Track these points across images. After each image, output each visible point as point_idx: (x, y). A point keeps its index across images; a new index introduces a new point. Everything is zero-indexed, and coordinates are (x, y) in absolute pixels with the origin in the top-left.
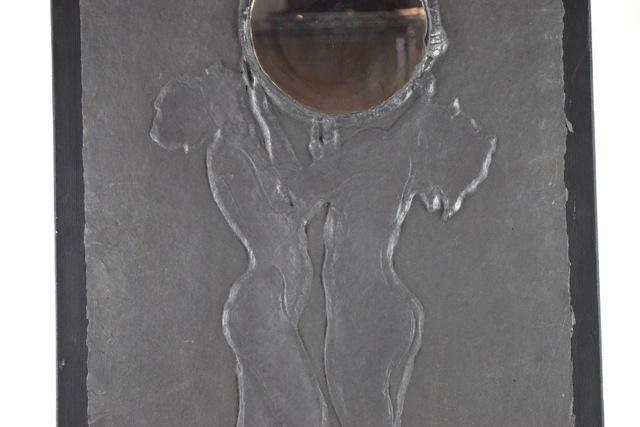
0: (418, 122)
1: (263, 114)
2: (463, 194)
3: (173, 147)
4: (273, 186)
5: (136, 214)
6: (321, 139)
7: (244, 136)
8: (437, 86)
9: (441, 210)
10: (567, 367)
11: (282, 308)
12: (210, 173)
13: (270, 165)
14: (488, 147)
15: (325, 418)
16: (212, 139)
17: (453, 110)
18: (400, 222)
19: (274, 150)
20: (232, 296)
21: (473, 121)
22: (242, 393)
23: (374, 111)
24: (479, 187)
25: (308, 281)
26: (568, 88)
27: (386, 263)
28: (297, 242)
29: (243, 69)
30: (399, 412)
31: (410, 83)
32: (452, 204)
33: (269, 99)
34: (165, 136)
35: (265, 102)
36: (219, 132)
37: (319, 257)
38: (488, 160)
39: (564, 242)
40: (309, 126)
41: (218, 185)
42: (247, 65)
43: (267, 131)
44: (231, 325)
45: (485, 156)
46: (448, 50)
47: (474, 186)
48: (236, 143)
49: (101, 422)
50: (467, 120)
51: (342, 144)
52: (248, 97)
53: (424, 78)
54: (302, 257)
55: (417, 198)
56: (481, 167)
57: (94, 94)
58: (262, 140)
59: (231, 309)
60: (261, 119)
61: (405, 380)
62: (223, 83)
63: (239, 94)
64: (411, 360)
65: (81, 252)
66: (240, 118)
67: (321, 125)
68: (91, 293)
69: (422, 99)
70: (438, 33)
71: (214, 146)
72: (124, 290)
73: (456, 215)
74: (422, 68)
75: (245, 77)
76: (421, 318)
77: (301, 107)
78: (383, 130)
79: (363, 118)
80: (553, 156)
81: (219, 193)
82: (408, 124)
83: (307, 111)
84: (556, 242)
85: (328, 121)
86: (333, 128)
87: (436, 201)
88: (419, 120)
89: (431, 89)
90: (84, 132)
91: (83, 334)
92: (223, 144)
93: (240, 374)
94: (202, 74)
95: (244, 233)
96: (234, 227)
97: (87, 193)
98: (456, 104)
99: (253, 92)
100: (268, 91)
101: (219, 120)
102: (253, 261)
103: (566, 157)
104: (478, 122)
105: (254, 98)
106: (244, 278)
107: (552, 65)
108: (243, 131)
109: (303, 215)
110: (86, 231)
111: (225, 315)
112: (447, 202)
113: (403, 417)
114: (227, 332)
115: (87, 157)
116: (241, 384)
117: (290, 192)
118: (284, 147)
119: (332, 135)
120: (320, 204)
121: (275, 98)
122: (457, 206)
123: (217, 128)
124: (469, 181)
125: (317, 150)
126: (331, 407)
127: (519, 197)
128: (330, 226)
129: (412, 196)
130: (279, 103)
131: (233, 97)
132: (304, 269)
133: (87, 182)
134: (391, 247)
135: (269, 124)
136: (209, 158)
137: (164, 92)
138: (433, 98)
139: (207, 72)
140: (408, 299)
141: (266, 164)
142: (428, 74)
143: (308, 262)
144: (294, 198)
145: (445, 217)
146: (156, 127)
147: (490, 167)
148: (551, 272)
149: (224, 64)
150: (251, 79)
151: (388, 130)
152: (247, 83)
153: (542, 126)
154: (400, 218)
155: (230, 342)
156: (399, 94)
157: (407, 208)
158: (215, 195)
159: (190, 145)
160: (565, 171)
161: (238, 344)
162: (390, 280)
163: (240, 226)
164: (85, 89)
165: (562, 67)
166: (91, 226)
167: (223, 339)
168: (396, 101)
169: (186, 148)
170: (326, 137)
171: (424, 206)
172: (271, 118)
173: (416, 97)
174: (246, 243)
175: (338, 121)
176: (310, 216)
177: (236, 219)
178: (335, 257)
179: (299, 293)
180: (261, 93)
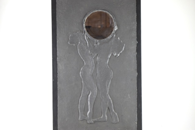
1: (87, 39)
3: (72, 45)
4: (88, 51)
5: (65, 56)
6: (96, 44)
8: (116, 35)
9: (116, 56)
10: (136, 81)
11: (90, 71)
12: (78, 49)
13: (88, 48)
14: (124, 45)
15: (96, 89)
16: (78, 43)
17: (118, 39)
19: (89, 45)
20: (81, 69)
22: (83, 85)
23: (105, 39)
25: (94, 67)
26: (137, 36)
27: (107, 64)
28: (92, 61)
29: (84, 32)
30: (109, 88)
31: (111, 35)
32: (118, 55)
34: (71, 43)
35: (87, 37)
36: (79, 42)
37: (96, 63)
38: (124, 47)
39: (136, 61)
40: (94, 41)
41: (79, 51)
42: (84, 31)
43: (87, 42)
44: (81, 74)
45: (123, 47)
46: (118, 29)
47: (121, 52)
48: (82, 44)
49: (60, 89)
50: (121, 41)
51: (100, 44)
52: (84, 37)
53: (114, 34)
54: (93, 63)
55: (112, 54)
57: (59, 36)
58: (87, 44)
59: (81, 71)
60: (86, 40)
61: (110, 83)
62: (80, 34)
64: (111, 80)
65: (57, 62)
66: (83, 40)
67: (96, 41)
68: (58, 69)
70: (116, 26)
71: (79, 44)
72: (64, 68)
73: (118, 56)
74: (113, 32)
75: (84, 33)
76: (112, 73)
77: (93, 38)
79: (103, 40)
80: (134, 47)
81: (79, 52)
82: (110, 42)
83: (94, 39)
84: (135, 61)
85: (98, 41)
87: (115, 54)
88: (113, 41)
89: (115, 36)
90: (57, 42)
91: (57, 75)
92: (80, 44)
93: (83, 82)
94: (77, 33)
95: (83, 59)
96: (82, 58)
97: (58, 52)
98: (119, 38)
99: (85, 36)
101: (79, 40)
102: (85, 64)
103: (137, 47)
105: (85, 37)
106: (84, 66)
107: (135, 32)
108: (83, 42)
109: (93, 56)
110: (57, 58)
111: (80, 72)
112: (117, 54)
113: (109, 89)
114: (81, 75)
115: (57, 46)
116: (83, 84)
117: (91, 53)
120: (96, 54)
121: (89, 37)
122: (119, 55)
124: (121, 51)
125: (96, 46)
126: (97, 88)
127: (129, 54)
128: (98, 58)
130: (89, 38)
131: (82, 36)
132: (93, 65)
133: (57, 50)
134: (108, 62)
135: (88, 41)
136: (78, 46)
137: (70, 35)
138: (115, 37)
140: (110, 70)
143: (94, 64)
146: (69, 41)
148: (134, 66)
149: (80, 31)
150: (85, 34)
151: (107, 42)
153: (133, 42)
154: (109, 57)
155: (81, 77)
156: (109, 36)
157: (110, 55)
160: (136, 50)
161: (82, 77)
162: (107, 67)
163: (83, 58)
164: (57, 35)
165: (136, 32)
166: (58, 58)
167: (80, 76)
168: (109, 38)
169: (74, 45)
171: (113, 55)
172: (88, 40)
173: (112, 37)
174: (84, 61)
176: (94, 56)
177: (82, 57)
178: (99, 63)
179: (93, 69)
180: (87, 36)
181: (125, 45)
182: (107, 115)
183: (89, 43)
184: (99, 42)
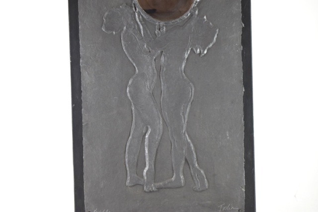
0: (192, 24)
1: (140, 21)
2: (207, 48)
3: (109, 32)
4: (144, 45)
5: (97, 55)
6: (160, 29)
7: (134, 29)
8: (198, 11)
9: (200, 53)
10: (242, 105)
11: (147, 86)
12: (122, 41)
13: (142, 38)
14: (216, 32)
15: (161, 123)
16: (123, 30)
17: (204, 19)
18: (186, 58)
19: (144, 34)
20: (130, 82)
21: (211, 23)
22: (134, 115)
23: (177, 20)
25: (156, 77)
26: (243, 12)
27: (181, 71)
28: (152, 64)
29: (133, 6)
30: (186, 120)
31: (189, 11)
32: (204, 51)
33: (142, 16)
34: (107, 29)
35: (141, 17)
36: (125, 27)
37: (159, 69)
38: (216, 36)
39: (241, 64)
40: (156, 25)
41: (125, 45)
42: (134, 4)
43: (141, 27)
44: (130, 92)
45: (214, 36)
47: (211, 45)
48: (131, 31)
49: (87, 124)
50: (209, 23)
51: (167, 31)
53: (194, 9)
54: (153, 70)
55: (192, 49)
56: (213, 39)
57: (83, 15)
59: (130, 87)
60: (139, 23)
61: (188, 110)
62: (126, 11)
63: (132, 14)
64: (190, 103)
65: (79, 68)
66: (132, 23)
67: (159, 25)
68: (83, 82)
69: (194, 16)
71: (123, 32)
72: (94, 81)
73: (205, 55)
74: (193, 5)
75: (134, 9)
76: (193, 89)
77: (153, 19)
78: (180, 26)
79: (174, 22)
80: (237, 35)
82: (189, 25)
83: (155, 20)
84: (238, 64)
85: (162, 23)
86: (163, 26)
87: (198, 50)
88: (192, 23)
89: (197, 12)
90: (80, 27)
91: (80, 96)
92: (126, 31)
93: (133, 108)
94: (119, 8)
95: (134, 61)
96: (130, 59)
97: (81, 48)
98: (205, 17)
99: (136, 14)
100: (142, 13)
101: (125, 23)
102: (137, 71)
103: (242, 35)
104: (212, 23)
105: (137, 16)
106: (134, 76)
107: (237, 4)
108: (133, 27)
109: (154, 55)
110: (81, 61)
111: (128, 89)
112: (202, 51)
113: (187, 122)
114: (129, 95)
115: (80, 36)
116: (133, 112)
117: (150, 48)
118: (147, 33)
119: (163, 28)
120: (159, 52)
121: (144, 16)
122: (205, 52)
123: (124, 26)
124: (209, 44)
125: (158, 33)
126: (163, 119)
127: (226, 49)
128: (163, 59)
129: (190, 49)
130: (145, 17)
131: (130, 15)
132: (154, 73)
133: (81, 44)
134: (183, 66)
135: (142, 25)
136: (122, 36)
137: (106, 14)
138: (197, 15)
139: (121, 7)
140: (189, 83)
141: (141, 38)
142: (196, 7)
143: (155, 71)
144: (151, 50)
145: (201, 56)
146: (104, 25)
147: (216, 39)
148: (236, 74)
149: (127, 4)
150: (136, 9)
151: (182, 26)
152: (134, 11)
153: (234, 25)
154: (186, 56)
155: (130, 98)
156: (186, 14)
157: (189, 53)
158: (124, 49)
159: (115, 32)
160: (241, 40)
161: (132, 99)
162: (183, 77)
163: (132, 59)
164: (80, 13)
165: (241, 5)
166: (83, 59)
167: (128, 97)
168: (185, 17)
169: (114, 33)
170: (161, 29)
171: (194, 52)
172: (143, 23)
173: (192, 15)
174: (134, 65)
175: (165, 23)
176: (156, 56)
177: (131, 57)
178: (164, 70)
179: (153, 81)
180: (139, 14)
181: (219, 31)
182: (184, 175)
183: (144, 28)
184: (166, 26)
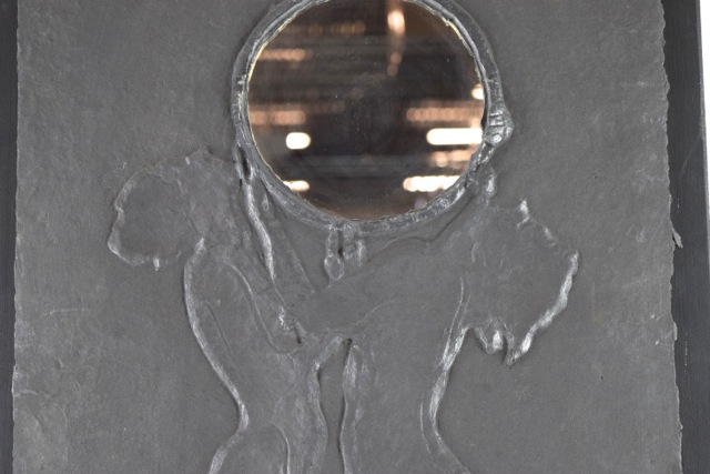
0: (472, 232)
1: (261, 218)
2: (534, 329)
3: (139, 260)
4: (275, 315)
5: (85, 352)
6: (340, 252)
7: (236, 248)
8: (498, 183)
9: (504, 351)
12: (188, 297)
13: (271, 286)
14: (567, 266)
16: (192, 251)
17: (520, 215)
18: (447, 367)
19: (277, 267)
21: (547, 231)
24: (555, 319)
25: (321, 447)
26: (676, 188)
27: (428, 423)
28: (306, 393)
29: (237, 157)
31: (462, 178)
32: (518, 343)
33: (271, 198)
34: (127, 246)
35: (266, 201)
36: (202, 241)
37: (337, 415)
38: (567, 284)
40: (325, 234)
41: (199, 314)
42: (242, 152)
43: (267, 241)
45: (564, 279)
46: (513, 135)
47: (548, 318)
48: (224, 257)
50: (539, 228)
51: (369, 259)
52: (242, 194)
53: (481, 172)
54: (312, 413)
55: (470, 334)
56: (557, 292)
57: (33, 189)
58: (260, 253)
60: (259, 224)
62: (209, 176)
63: (229, 191)
65: (7, 404)
66: (231, 224)
67: (340, 233)
68: (19, 462)
69: (479, 200)
70: (499, 112)
71: (194, 260)
72: (65, 458)
73: (524, 357)
74: (477, 158)
75: (239, 168)
77: (314, 209)
78: (424, 241)
79: (397, 225)
80: (656, 279)
81: (201, 325)
82: (458, 234)
83: (322, 214)
85: (351, 227)
86: (356, 237)
87: (497, 338)
88: (474, 227)
89: (491, 187)
90: (18, 239)
92: (207, 258)
94: (180, 163)
95: (233, 379)
96: (220, 371)
97: (19, 322)
98: (524, 207)
99: (249, 188)
100: (269, 187)
101: (202, 226)
102: (245, 419)
103: (673, 280)
104: (554, 231)
105: (250, 196)
106: (233, 442)
107: (654, 157)
108: (234, 240)
109: (316, 356)
110: (16, 375)
112: (511, 340)
117: (298, 324)
118: (289, 262)
119: (356, 247)
120: (338, 340)
122: (526, 345)
124: (540, 312)
125: (335, 267)
127: (611, 333)
128: (351, 370)
129: (464, 331)
131: (221, 194)
132: (314, 430)
133: (19, 307)
134: (436, 400)
135: (270, 231)
136: (188, 276)
137: (128, 187)
138: (492, 198)
139: (188, 161)
141: (264, 286)
142: (485, 166)
143: (321, 422)
144: (303, 332)
145: (509, 361)
146: (116, 233)
147: (571, 293)
148: (655, 438)
149: (211, 151)
150: (246, 171)
151: (431, 241)
152: (242, 176)
153: (641, 238)
154: (448, 360)
156: (447, 193)
157: (458, 347)
158: (194, 327)
159: (162, 258)
160: (672, 300)
162: (434, 447)
163: (228, 370)
164: (21, 182)
165: (666, 160)
166: (23, 369)
168: (442, 203)
169: (157, 263)
170: (347, 249)
171: (480, 345)
172: (275, 224)
173: (470, 197)
174: (235, 393)
175: (364, 228)
176: (324, 357)
177: (222, 361)
178: (358, 414)
179: (308, 463)
180: (260, 189)
181: (580, 261)
183: (275, 241)
184: (366, 240)
